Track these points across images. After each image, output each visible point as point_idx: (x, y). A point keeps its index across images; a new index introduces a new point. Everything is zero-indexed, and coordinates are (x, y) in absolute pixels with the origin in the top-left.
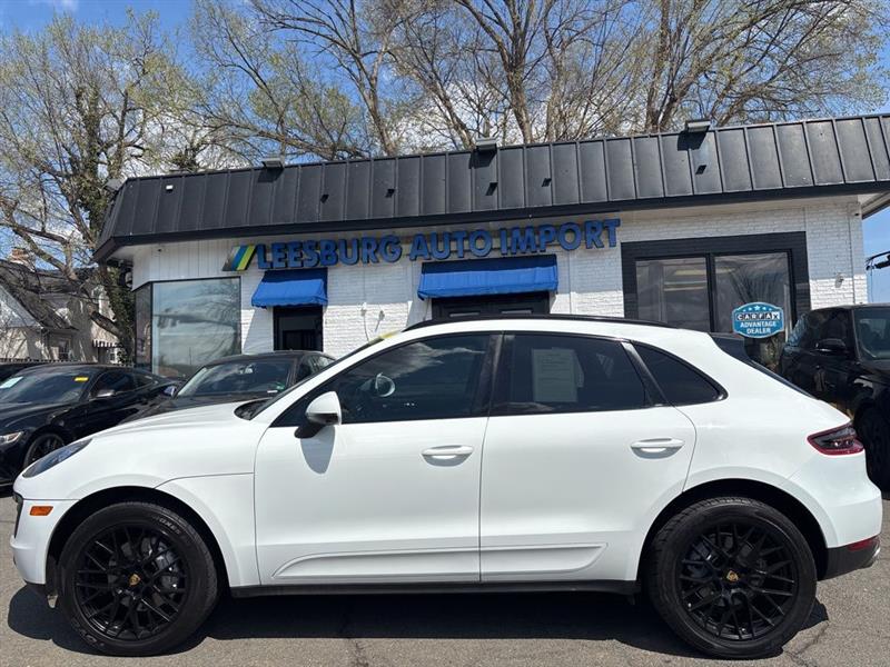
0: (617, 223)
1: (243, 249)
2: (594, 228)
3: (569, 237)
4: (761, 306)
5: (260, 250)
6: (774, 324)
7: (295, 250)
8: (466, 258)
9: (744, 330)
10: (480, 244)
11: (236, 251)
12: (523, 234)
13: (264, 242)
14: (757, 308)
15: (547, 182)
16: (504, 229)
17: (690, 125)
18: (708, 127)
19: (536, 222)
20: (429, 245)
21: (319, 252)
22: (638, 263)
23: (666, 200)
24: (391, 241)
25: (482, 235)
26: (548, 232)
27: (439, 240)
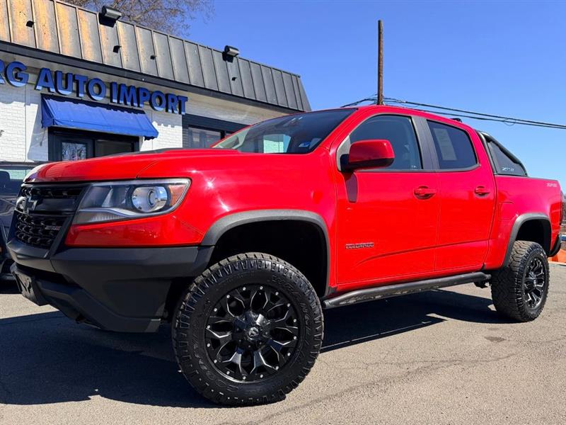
0: (186, 99)
2: (173, 101)
3: (157, 101)
8: (86, 98)
10: (96, 89)
12: (128, 91)
15: (153, 58)
16: (116, 83)
17: (231, 50)
18: (237, 54)
19: (136, 84)
22: (189, 129)
23: (218, 94)
24: (19, 67)
25: (98, 84)
26: (145, 95)
27: (63, 79)
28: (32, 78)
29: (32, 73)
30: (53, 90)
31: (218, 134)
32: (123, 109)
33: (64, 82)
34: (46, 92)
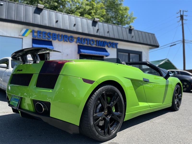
0: (118, 44)
1: (27, 30)
2: (114, 44)
3: (109, 45)
5: (33, 32)
8: (89, 45)
10: (92, 42)
11: (25, 30)
12: (101, 43)
15: (108, 32)
16: (97, 40)
19: (103, 40)
21: (52, 36)
23: (128, 41)
24: (72, 37)
25: (93, 40)
28: (75, 40)
30: (80, 43)
31: (127, 54)
33: (83, 41)
34: (78, 44)
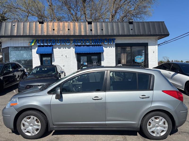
0: (115, 39)
1: (33, 40)
2: (110, 40)
3: (106, 41)
4: (140, 57)
5: (37, 41)
6: (142, 60)
7: (46, 41)
9: (137, 61)
11: (31, 41)
12: (97, 40)
13: (38, 39)
14: (139, 57)
15: (102, 30)
17: (130, 21)
18: (133, 21)
19: (99, 38)
20: (77, 41)
21: (51, 42)
22: (118, 47)
23: (125, 36)
24: (68, 40)
25: (88, 40)
26: (102, 40)
27: (79, 41)
29: (71, 41)
32: (95, 46)
34: (75, 45)
